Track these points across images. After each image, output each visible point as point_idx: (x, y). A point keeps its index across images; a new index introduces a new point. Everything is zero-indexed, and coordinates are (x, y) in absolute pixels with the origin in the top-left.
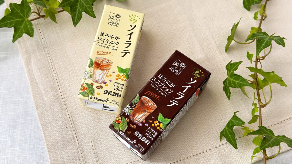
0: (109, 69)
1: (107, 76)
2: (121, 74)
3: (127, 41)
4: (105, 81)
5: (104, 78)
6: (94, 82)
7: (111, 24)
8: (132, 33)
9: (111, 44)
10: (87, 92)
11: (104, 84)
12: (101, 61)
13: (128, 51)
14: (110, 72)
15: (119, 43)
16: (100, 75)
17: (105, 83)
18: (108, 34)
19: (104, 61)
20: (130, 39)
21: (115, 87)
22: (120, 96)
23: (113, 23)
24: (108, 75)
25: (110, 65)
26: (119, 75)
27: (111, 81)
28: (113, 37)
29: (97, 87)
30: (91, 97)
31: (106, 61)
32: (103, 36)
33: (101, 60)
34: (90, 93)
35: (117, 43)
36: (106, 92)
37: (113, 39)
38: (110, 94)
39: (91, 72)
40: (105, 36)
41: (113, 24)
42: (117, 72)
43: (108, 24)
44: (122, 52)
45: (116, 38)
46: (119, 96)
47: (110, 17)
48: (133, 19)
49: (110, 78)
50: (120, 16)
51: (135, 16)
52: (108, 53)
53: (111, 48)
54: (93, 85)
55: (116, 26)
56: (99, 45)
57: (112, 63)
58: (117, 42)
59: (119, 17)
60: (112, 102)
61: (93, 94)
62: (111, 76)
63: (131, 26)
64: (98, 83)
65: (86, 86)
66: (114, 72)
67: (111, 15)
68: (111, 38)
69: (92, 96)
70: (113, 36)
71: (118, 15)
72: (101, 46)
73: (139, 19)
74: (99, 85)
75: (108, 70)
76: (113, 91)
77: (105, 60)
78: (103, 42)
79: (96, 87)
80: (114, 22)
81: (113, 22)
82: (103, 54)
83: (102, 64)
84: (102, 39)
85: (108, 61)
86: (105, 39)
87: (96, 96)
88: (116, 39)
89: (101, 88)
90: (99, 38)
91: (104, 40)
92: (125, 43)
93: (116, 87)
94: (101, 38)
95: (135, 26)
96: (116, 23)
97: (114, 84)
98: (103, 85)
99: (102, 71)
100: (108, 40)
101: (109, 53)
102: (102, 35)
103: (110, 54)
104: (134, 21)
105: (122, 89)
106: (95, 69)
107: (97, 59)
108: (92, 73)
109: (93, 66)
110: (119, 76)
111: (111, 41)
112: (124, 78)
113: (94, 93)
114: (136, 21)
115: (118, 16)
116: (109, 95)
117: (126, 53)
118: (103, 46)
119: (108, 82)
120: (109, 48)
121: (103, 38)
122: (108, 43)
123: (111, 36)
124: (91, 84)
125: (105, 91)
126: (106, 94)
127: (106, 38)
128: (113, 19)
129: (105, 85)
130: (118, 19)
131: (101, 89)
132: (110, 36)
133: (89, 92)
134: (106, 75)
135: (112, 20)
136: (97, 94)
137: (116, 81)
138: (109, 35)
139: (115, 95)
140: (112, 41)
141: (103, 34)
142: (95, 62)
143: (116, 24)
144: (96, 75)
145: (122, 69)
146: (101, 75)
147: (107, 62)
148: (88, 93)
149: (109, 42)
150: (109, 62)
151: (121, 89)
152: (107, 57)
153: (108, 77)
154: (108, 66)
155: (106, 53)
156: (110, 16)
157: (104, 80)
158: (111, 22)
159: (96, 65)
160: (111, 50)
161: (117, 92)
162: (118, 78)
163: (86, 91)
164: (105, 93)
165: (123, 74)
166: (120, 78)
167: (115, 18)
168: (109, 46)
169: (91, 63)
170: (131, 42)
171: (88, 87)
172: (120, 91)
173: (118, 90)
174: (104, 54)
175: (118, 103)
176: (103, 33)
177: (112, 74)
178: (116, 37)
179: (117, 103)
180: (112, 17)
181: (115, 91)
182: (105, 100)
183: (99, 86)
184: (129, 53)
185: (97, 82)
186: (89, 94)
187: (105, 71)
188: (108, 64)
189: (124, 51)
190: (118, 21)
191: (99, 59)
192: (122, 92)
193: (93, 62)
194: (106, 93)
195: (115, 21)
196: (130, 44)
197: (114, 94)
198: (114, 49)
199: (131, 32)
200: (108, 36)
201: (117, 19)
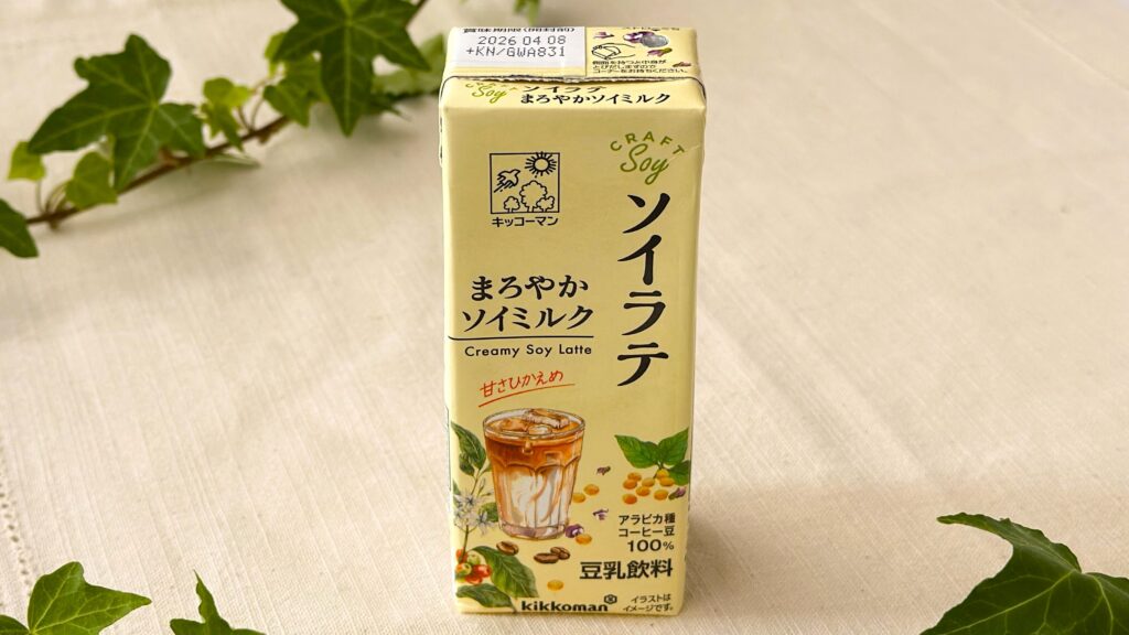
0: (577, 459)
1: (573, 498)
2: (649, 472)
3: (633, 295)
4: (571, 524)
5: (563, 507)
6: (513, 536)
7: (510, 217)
8: (656, 240)
9: (545, 329)
10: (495, 588)
11: (572, 536)
12: (521, 426)
13: (654, 345)
14: (586, 474)
15: (589, 312)
16: (536, 498)
17: (572, 531)
18: (513, 279)
19: (534, 423)
20: (648, 279)
21: (631, 537)
22: (669, 571)
23: (523, 208)
24: (579, 489)
25: (575, 437)
26: (639, 478)
27: (600, 514)
28: (547, 284)
29: (543, 558)
30: (524, 603)
31: (548, 420)
32: (490, 297)
33: (517, 424)
34: (513, 586)
35: (583, 315)
36: (590, 571)
37: (551, 299)
38: (614, 577)
39: (484, 492)
40: (501, 292)
41: (528, 217)
42: (623, 467)
43: (498, 222)
44: (621, 358)
45: (568, 287)
46: (661, 569)
47: (496, 182)
48: (639, 160)
49: (593, 503)
50: (555, 157)
51: (649, 136)
52: (545, 378)
53: (556, 350)
54: (516, 552)
55: (548, 221)
56: (485, 353)
57: (580, 427)
58: (581, 309)
59: (549, 169)
60: (633, 604)
61: (528, 590)
62: (593, 491)
63: (640, 202)
64: (537, 539)
65: (483, 561)
66: (604, 471)
67: (501, 164)
68: (539, 297)
69: (529, 601)
70: (542, 280)
71: (542, 156)
72: (495, 352)
73: (680, 149)
74: (545, 547)
75: (572, 468)
76: (625, 558)
77: (537, 419)
78: (501, 328)
79: (536, 559)
80: (531, 204)
81: (521, 201)
82: (519, 389)
83: (527, 445)
84: (487, 318)
85: (558, 418)
86: (505, 310)
87: (545, 596)
88: (571, 295)
89: (561, 558)
90: (468, 318)
91: (500, 317)
92: (628, 306)
93: (637, 538)
94: (483, 312)
95: (664, 199)
96: (545, 204)
97: (624, 527)
98: (564, 542)
99: (540, 477)
100: (525, 312)
101: (552, 378)
102: (484, 295)
103: (556, 382)
104: (649, 171)
105: (668, 539)
106: (504, 478)
107: (497, 424)
108: (492, 499)
109: (487, 463)
110: (640, 484)
111: (544, 313)
112: (669, 485)
113: (531, 586)
114: (661, 167)
115: (542, 164)
116: (610, 578)
117: (646, 361)
118: (506, 351)
119: (590, 525)
120: (539, 351)
121: (492, 307)
122: (527, 327)
123: (534, 284)
124: (502, 548)
125: (585, 566)
126: (595, 577)
127: (512, 304)
128: (519, 187)
129: (579, 541)
130: (549, 180)
131: (560, 561)
132: (528, 287)
133: (507, 586)
134: (565, 491)
135: (515, 191)
136: (550, 586)
137: (631, 510)
138: (522, 281)
139: (643, 572)
140: (550, 311)
141: (483, 289)
142: (490, 441)
143: (546, 212)
144: (516, 505)
145: (642, 443)
146: (544, 501)
147: (555, 423)
148: (503, 590)
149: (532, 318)
150: (564, 421)
151: (663, 539)
152: (548, 399)
153: (583, 500)
154: (565, 446)
155: (533, 383)
156: (495, 177)
157: (563, 519)
158: (512, 204)
159: (500, 454)
160: (556, 361)
161: (649, 557)
162: (633, 492)
163: (487, 581)
164: (587, 577)
165: (656, 468)
166: (645, 493)
167: (526, 176)
168: (536, 343)
169: (468, 448)
170: (657, 294)
171: (492, 565)
172: (663, 547)
173: (649, 546)
174: (526, 388)
175: (666, 602)
176: (484, 284)
177: (599, 480)
178: (566, 284)
179: (662, 602)
180: (511, 177)
181: (638, 557)
182: (599, 602)
183: (549, 552)
184: (663, 356)
185: (531, 534)
186: (511, 595)
187: (558, 475)
188: (561, 433)
189: (631, 347)
190: (553, 192)
191: (507, 421)
192: (672, 548)
193: (477, 444)
194: (591, 575)
195: (533, 194)
196: (659, 308)
197: (636, 569)
198: (570, 351)
199: (644, 237)
200: (515, 291)
201: (539, 179)
